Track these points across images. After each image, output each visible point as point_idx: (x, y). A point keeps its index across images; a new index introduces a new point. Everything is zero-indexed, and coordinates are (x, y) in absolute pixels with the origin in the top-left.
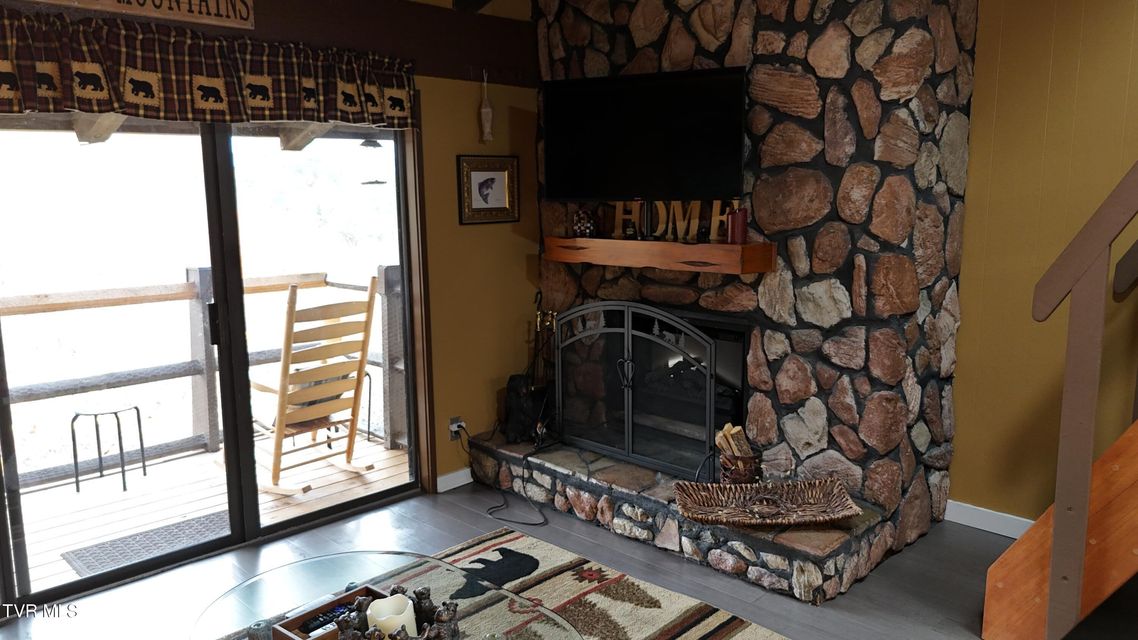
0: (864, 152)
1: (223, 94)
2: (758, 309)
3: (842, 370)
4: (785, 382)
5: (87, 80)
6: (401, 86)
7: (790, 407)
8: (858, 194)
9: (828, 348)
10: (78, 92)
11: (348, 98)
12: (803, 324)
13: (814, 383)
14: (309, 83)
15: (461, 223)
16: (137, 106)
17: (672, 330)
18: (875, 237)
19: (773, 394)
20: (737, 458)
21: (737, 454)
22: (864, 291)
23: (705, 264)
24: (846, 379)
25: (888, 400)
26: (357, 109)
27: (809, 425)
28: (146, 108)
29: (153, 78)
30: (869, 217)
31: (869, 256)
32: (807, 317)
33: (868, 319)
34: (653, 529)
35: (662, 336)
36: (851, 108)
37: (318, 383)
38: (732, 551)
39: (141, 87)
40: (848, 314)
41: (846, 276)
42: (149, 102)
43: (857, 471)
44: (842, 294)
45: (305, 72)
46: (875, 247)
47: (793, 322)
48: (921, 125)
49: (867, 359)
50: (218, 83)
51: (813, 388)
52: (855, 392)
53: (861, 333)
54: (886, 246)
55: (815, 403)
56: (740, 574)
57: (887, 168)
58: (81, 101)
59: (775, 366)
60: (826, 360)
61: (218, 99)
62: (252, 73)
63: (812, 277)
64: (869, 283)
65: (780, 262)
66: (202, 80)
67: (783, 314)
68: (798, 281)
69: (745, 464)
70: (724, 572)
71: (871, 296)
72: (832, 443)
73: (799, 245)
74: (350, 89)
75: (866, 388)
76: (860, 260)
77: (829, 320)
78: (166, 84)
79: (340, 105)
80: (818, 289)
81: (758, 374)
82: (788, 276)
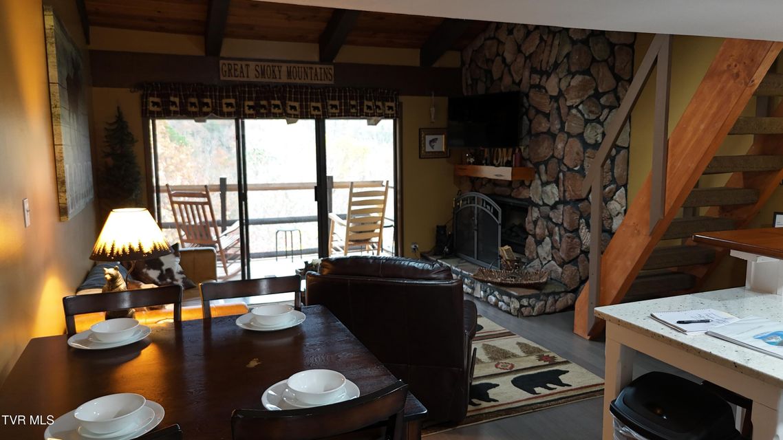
0: (562, 129)
1: (321, 109)
2: (530, 198)
3: (557, 224)
4: (538, 231)
5: (276, 106)
6: (392, 101)
7: (539, 242)
8: (560, 146)
9: (551, 215)
10: (273, 110)
11: (369, 107)
12: (545, 204)
13: (546, 230)
14: (353, 103)
15: (420, 157)
16: (291, 114)
17: (490, 205)
18: (565, 165)
19: (534, 236)
20: (507, 260)
21: (507, 258)
22: (562, 189)
23: (501, 176)
24: (557, 229)
25: (569, 237)
26: (372, 112)
27: (545, 249)
28: (294, 115)
29: (297, 104)
30: (563, 158)
31: (564, 175)
32: (546, 201)
33: (562, 201)
34: (473, 289)
35: (486, 207)
36: (558, 108)
37: (363, 224)
38: (495, 296)
39: (293, 108)
40: (557, 199)
41: (557, 182)
42: (296, 113)
43: (560, 270)
44: (555, 190)
45: (352, 98)
46: (565, 169)
47: (541, 203)
48: (586, 116)
49: (563, 219)
50: (319, 105)
51: (547, 233)
52: (560, 234)
53: (561, 207)
54: (569, 169)
55: (547, 239)
56: (496, 305)
57: (569, 135)
58: (273, 113)
59: (535, 223)
60: (551, 219)
61: (319, 110)
62: (332, 100)
63: (548, 183)
64: (564, 185)
65: (537, 176)
66: (314, 104)
67: (536, 199)
68: (544, 184)
69: (510, 262)
70: (491, 305)
71: (565, 191)
72: (553, 258)
73: (542, 168)
74: (370, 104)
75: (563, 232)
76: (561, 174)
77: (551, 202)
78: (301, 106)
79: (365, 110)
80: (548, 188)
81: (529, 227)
82: (539, 182)
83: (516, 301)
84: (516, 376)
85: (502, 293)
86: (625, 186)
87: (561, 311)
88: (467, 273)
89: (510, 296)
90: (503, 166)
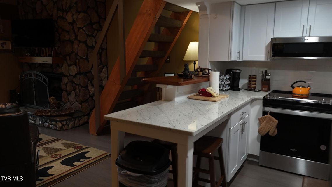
0: (76, 39)
2: (63, 72)
3: (77, 84)
4: (68, 88)
7: (69, 94)
8: (76, 47)
9: (74, 80)
12: (70, 75)
13: (72, 88)
17: (41, 77)
18: (79, 56)
19: (66, 91)
20: (53, 104)
21: (53, 103)
22: (78, 67)
23: (46, 61)
24: (77, 86)
25: (83, 90)
27: (72, 97)
30: (78, 52)
31: (79, 61)
32: (71, 74)
33: (79, 73)
34: (35, 121)
35: (39, 78)
36: (73, 29)
38: (48, 123)
40: (76, 72)
41: (75, 64)
43: (80, 106)
44: (75, 68)
46: (79, 58)
47: (68, 75)
48: (87, 33)
49: (80, 82)
51: (72, 89)
52: (79, 89)
53: (79, 76)
54: (81, 58)
55: (73, 92)
56: (48, 127)
57: (80, 42)
59: (66, 85)
60: (74, 82)
63: (71, 65)
64: (79, 65)
65: (65, 62)
67: (65, 73)
68: (69, 66)
69: (55, 105)
70: (46, 127)
71: (80, 68)
72: (76, 101)
73: (68, 58)
75: (80, 88)
76: (77, 61)
77: (73, 74)
80: (72, 67)
81: (63, 87)
82: (67, 65)
83: (59, 123)
84: (62, 160)
85: (51, 121)
86: (107, 66)
87: (83, 125)
88: (31, 113)
89: (56, 121)
90: (47, 57)
